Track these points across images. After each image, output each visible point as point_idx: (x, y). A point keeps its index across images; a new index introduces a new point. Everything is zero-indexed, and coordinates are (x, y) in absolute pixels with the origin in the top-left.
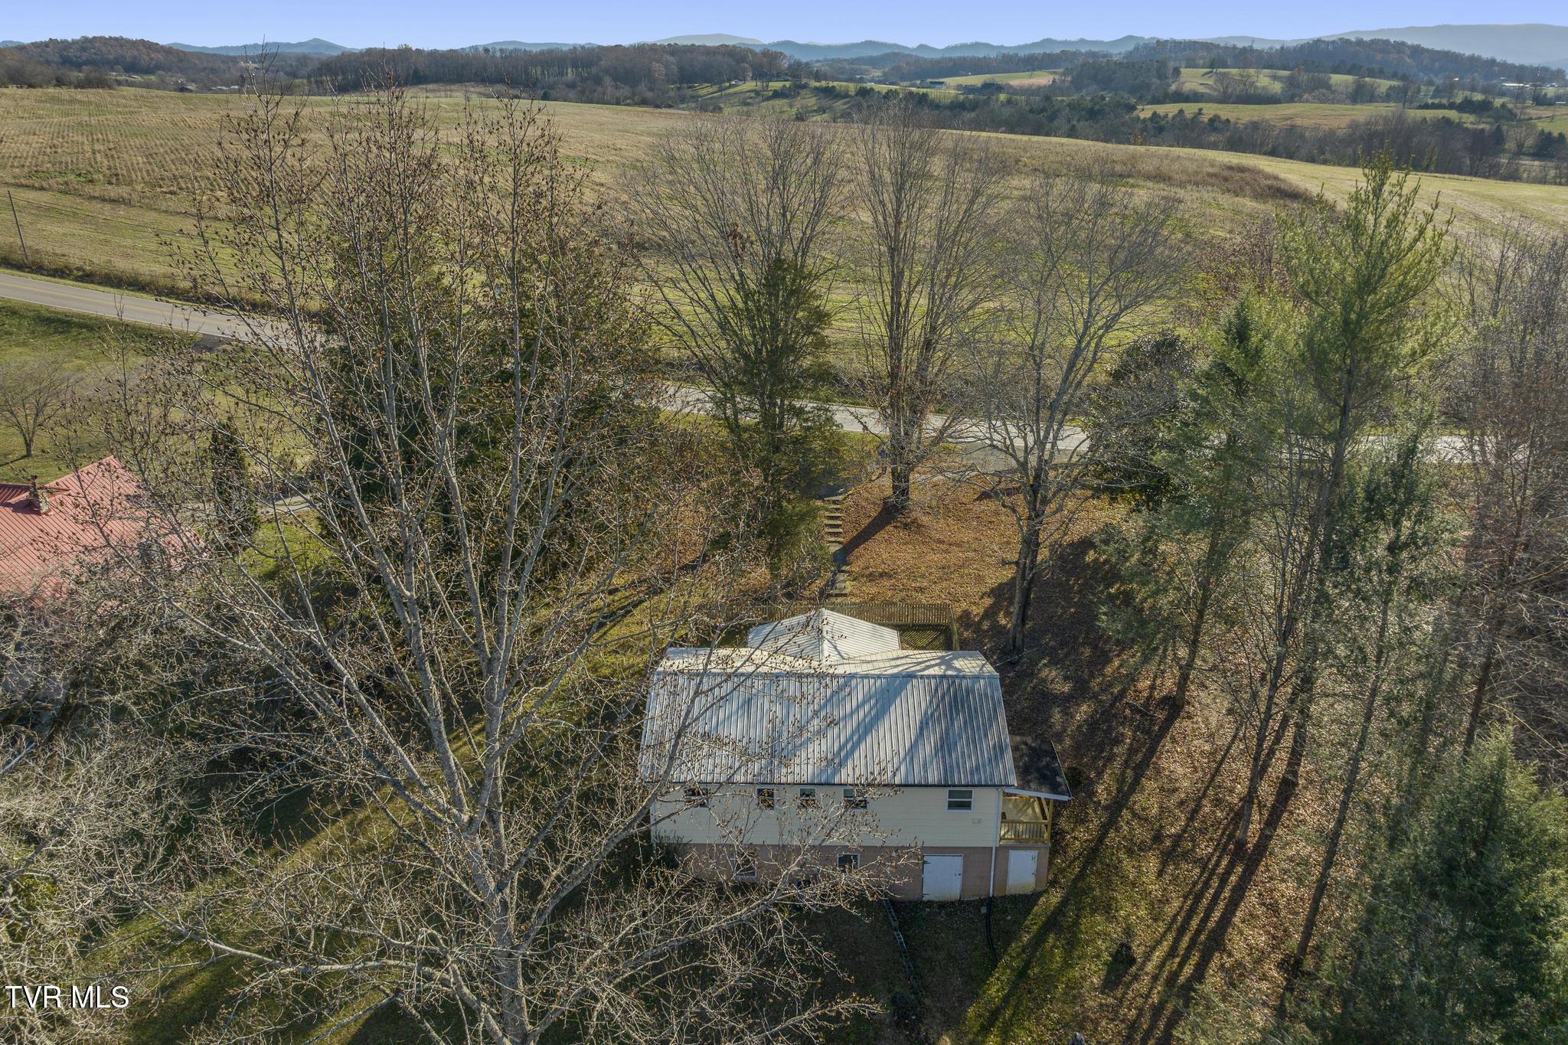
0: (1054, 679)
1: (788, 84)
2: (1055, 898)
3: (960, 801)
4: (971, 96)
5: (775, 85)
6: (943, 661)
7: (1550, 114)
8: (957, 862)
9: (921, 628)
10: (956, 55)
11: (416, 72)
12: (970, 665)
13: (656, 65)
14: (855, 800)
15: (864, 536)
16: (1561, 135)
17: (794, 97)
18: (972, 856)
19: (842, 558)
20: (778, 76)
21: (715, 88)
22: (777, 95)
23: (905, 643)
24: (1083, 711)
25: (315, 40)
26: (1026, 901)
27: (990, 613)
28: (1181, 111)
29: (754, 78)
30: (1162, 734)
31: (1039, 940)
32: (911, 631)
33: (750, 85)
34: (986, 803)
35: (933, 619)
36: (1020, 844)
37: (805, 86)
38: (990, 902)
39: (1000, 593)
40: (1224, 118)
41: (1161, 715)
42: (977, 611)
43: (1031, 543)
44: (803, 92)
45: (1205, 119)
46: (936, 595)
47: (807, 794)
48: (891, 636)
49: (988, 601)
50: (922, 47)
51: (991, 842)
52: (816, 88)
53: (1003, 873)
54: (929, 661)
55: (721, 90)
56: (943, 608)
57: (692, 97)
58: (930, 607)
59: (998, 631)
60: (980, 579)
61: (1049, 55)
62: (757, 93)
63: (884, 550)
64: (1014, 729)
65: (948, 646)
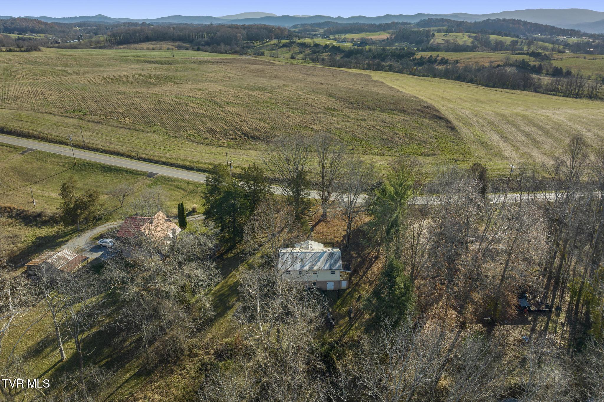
0: (354, 254)
1: (288, 41)
2: (350, 290)
3: (333, 272)
4: (356, 47)
5: (284, 42)
6: (332, 250)
7: (561, 57)
8: (333, 283)
9: (328, 243)
10: (352, 22)
11: (147, 36)
12: (336, 250)
13: (238, 35)
14: (316, 273)
15: (316, 224)
16: (561, 68)
17: (290, 47)
18: (335, 282)
19: (312, 229)
20: (284, 38)
21: (261, 43)
22: (284, 46)
23: (324, 246)
24: (359, 260)
25: (100, 15)
26: (345, 290)
27: (342, 241)
28: (431, 56)
29: (276, 39)
30: (373, 263)
31: (347, 296)
32: (326, 244)
33: (274, 41)
34: (338, 273)
35: (331, 242)
36: (344, 280)
37: (294, 42)
38: (339, 290)
39: (344, 236)
40: (446, 58)
41: (374, 260)
42: (340, 240)
43: (349, 226)
44: (294, 45)
45: (439, 59)
46: (332, 237)
47: (307, 272)
48: (322, 245)
49: (342, 238)
50: (339, 18)
51: (339, 280)
52: (299, 43)
53: (341, 285)
54: (329, 249)
55: (263, 44)
56: (333, 239)
57: (252, 47)
58: (330, 239)
59: (343, 244)
60: (341, 233)
61: (387, 24)
62: (277, 45)
63: (321, 227)
64: (343, 261)
65: (333, 247)
